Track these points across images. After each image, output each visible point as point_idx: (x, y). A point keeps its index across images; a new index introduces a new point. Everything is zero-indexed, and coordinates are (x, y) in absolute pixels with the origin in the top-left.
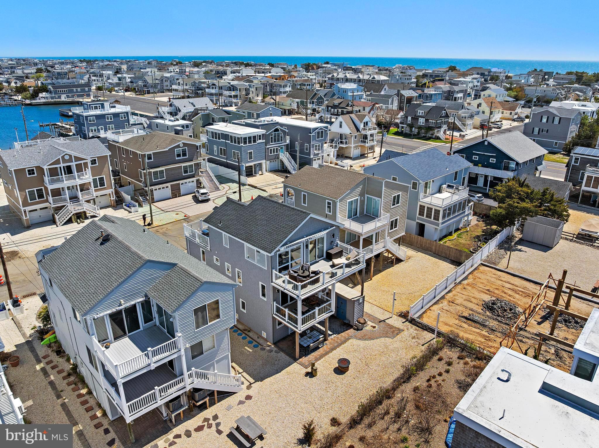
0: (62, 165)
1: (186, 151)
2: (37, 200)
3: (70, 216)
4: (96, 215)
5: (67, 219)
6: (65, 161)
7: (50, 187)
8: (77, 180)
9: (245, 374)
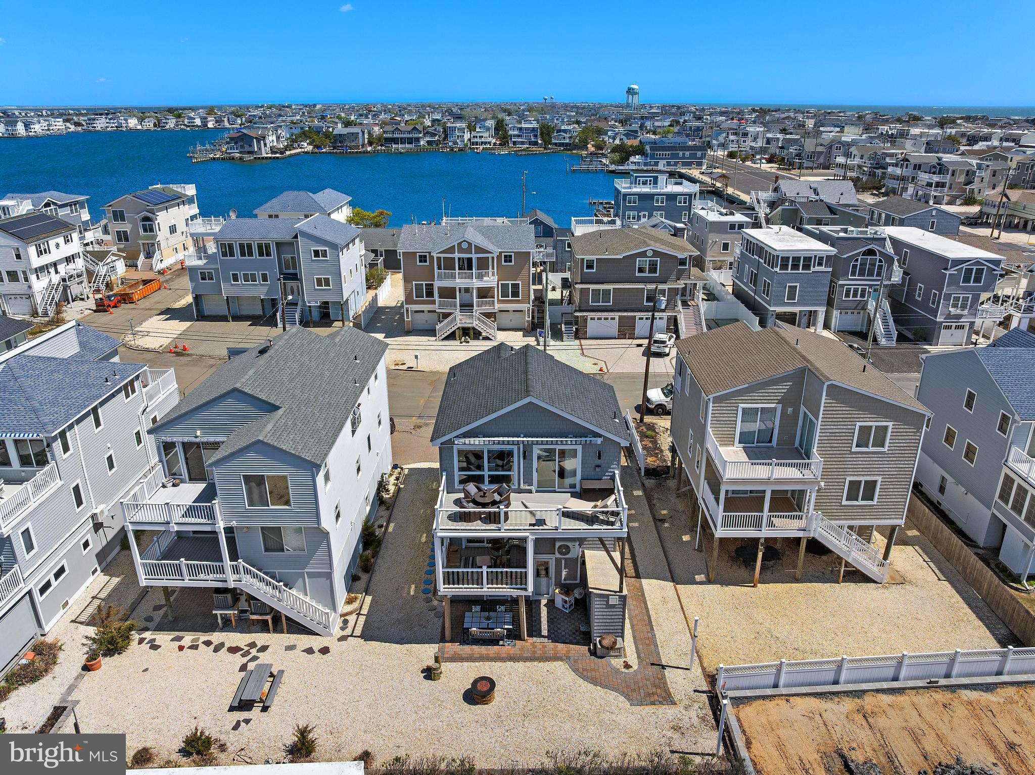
0: (457, 255)
1: (656, 265)
2: (425, 298)
3: (453, 329)
4: (490, 337)
5: (449, 333)
6: (461, 250)
7: (437, 284)
8: (475, 280)
9: (362, 619)
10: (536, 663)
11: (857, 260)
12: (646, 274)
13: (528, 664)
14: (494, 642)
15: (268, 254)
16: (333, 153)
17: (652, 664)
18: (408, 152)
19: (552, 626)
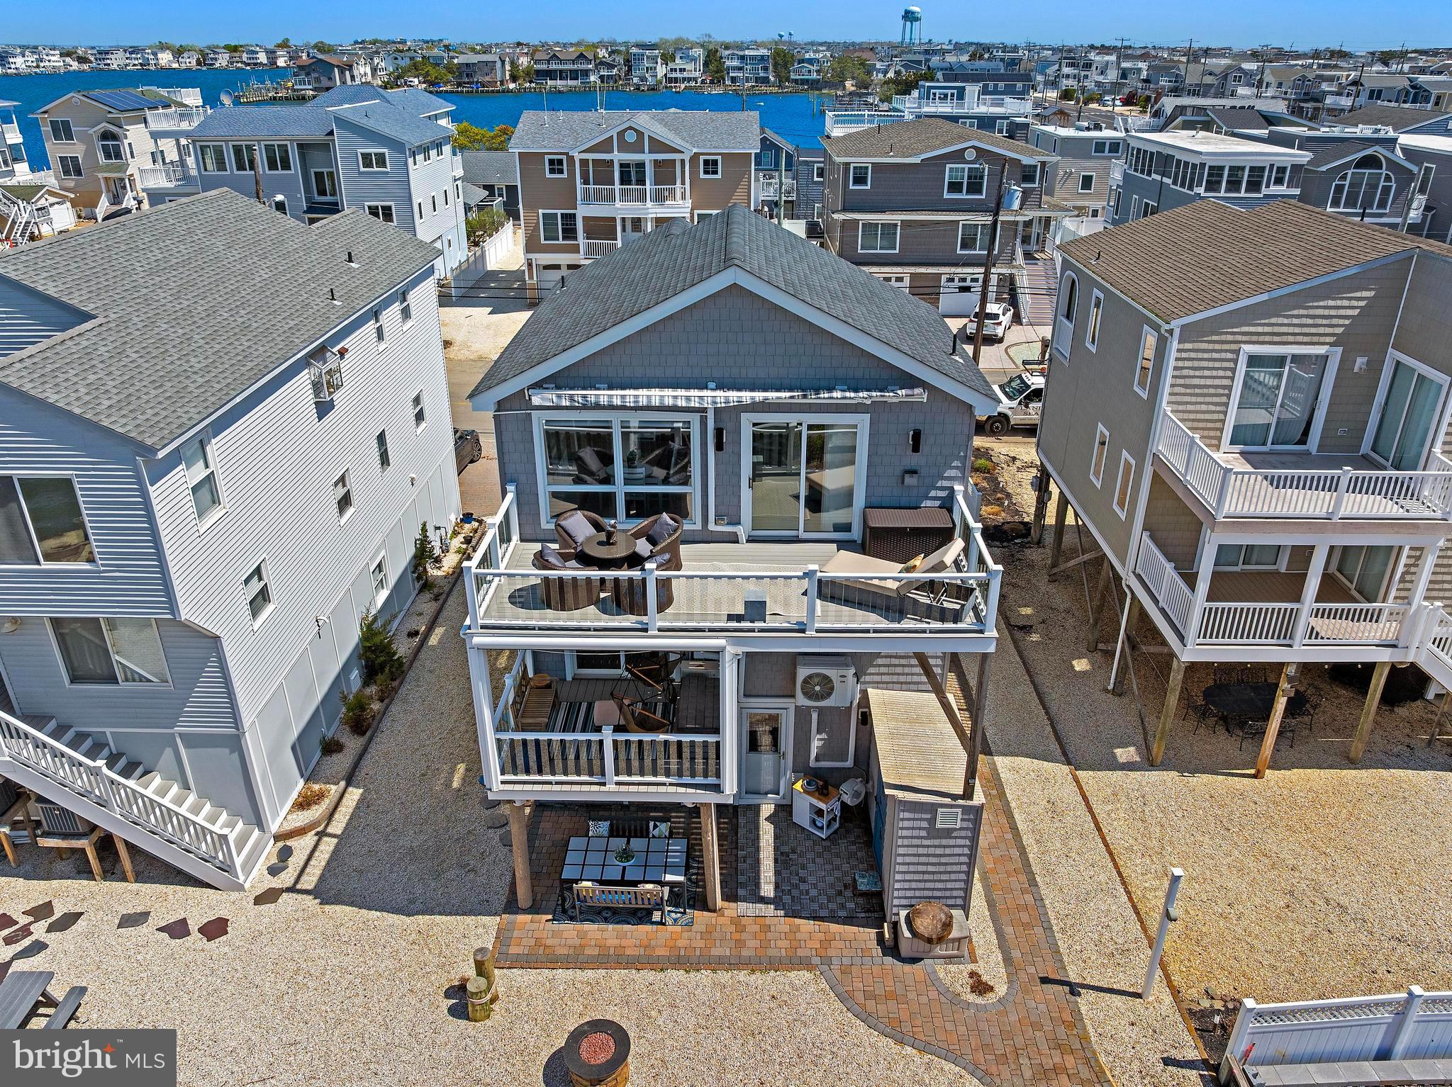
0: (617, 156)
1: (982, 178)
2: (561, 241)
6: (625, 147)
8: (649, 204)
9: (328, 845)
10: (742, 975)
11: (1344, 178)
12: (964, 196)
13: (724, 976)
14: (640, 915)
15: (286, 166)
16: (457, 92)
17: (1045, 980)
18: (571, 91)
19: (785, 874)
